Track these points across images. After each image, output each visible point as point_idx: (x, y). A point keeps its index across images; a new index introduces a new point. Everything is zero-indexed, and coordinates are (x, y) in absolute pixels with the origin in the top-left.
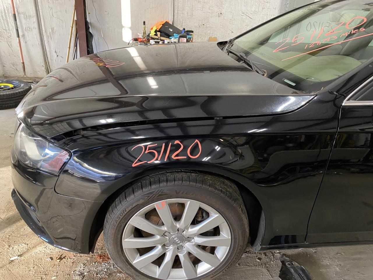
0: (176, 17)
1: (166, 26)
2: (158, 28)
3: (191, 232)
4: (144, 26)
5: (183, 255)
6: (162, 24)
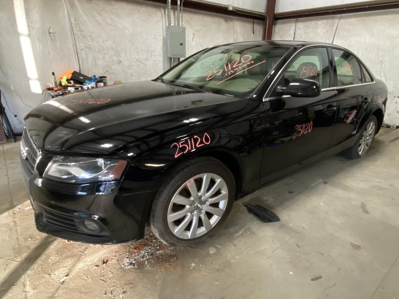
0: (81, 66)
1: (76, 75)
2: (69, 77)
3: (208, 195)
4: (54, 76)
5: (204, 215)
6: (72, 74)
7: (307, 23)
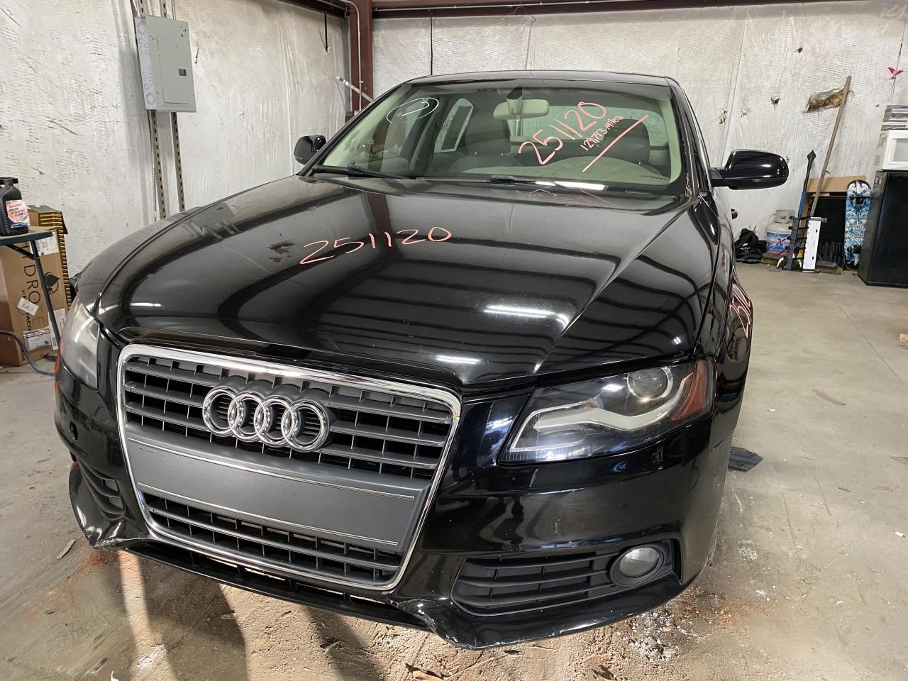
7: (457, 31)
